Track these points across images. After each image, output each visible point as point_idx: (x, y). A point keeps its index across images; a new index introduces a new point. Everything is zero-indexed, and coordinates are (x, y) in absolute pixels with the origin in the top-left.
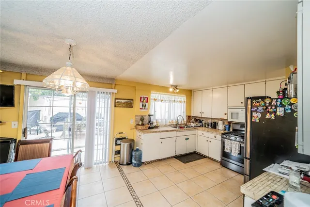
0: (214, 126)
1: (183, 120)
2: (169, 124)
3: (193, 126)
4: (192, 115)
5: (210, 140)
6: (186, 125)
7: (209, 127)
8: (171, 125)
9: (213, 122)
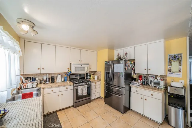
5: (62, 93)
9: (52, 77)
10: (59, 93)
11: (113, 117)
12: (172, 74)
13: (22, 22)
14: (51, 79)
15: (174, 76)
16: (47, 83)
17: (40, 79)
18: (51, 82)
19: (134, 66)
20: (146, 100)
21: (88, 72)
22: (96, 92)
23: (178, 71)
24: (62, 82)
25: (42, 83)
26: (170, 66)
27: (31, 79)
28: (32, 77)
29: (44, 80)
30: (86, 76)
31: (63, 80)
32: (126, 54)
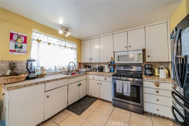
0: (101, 69)
1: (75, 66)
2: (60, 71)
3: (84, 71)
4: (82, 62)
5: (101, 82)
6: (77, 71)
7: (97, 71)
8: (62, 72)
9: (101, 67)
21: (141, 62)
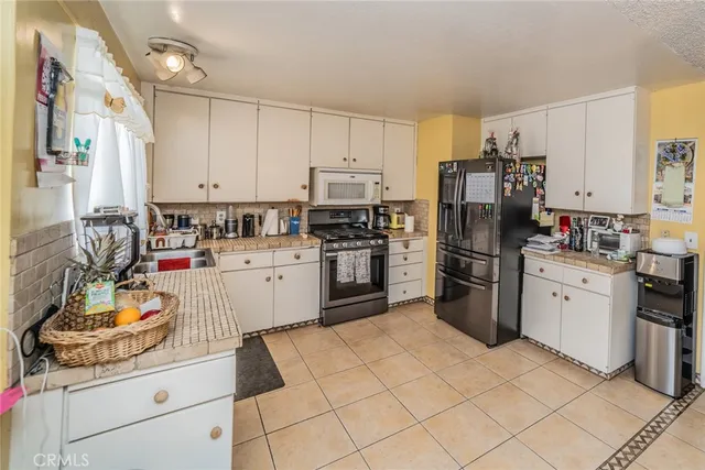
9: (245, 216)
10: (270, 273)
11: (453, 355)
12: (664, 212)
13: (165, 46)
14: (240, 225)
15: (671, 217)
16: (231, 235)
17: (203, 222)
18: (240, 234)
19: (544, 180)
20: (567, 298)
21: (378, 202)
22: (405, 278)
23: (682, 200)
24: (280, 235)
25: (212, 236)
26: (660, 184)
27: (176, 222)
28: (177, 212)
29: (217, 226)
30: (371, 219)
31: (284, 230)
32: (516, 135)
